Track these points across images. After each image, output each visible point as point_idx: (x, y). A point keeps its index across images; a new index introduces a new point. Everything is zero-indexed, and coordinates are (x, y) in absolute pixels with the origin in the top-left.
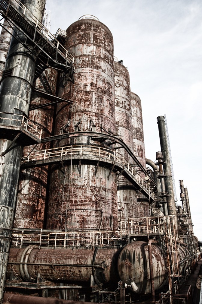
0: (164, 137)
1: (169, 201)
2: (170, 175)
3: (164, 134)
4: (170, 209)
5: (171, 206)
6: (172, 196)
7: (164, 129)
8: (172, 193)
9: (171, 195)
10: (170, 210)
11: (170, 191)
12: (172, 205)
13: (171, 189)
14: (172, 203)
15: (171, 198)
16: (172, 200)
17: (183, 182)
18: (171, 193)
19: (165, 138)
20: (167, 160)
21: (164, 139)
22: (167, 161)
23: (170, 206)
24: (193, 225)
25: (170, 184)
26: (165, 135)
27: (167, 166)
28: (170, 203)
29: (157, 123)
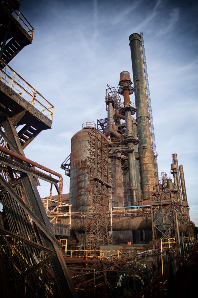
0: (138, 61)
1: (143, 156)
2: (146, 115)
3: (138, 57)
4: (145, 169)
5: (146, 164)
6: (148, 147)
7: (138, 50)
8: (148, 143)
9: (146, 145)
10: (144, 171)
11: (146, 140)
12: (147, 162)
13: (146, 137)
14: (147, 158)
15: (146, 151)
16: (148, 154)
17: (177, 156)
18: (146, 143)
19: (140, 63)
20: (143, 93)
21: (138, 65)
22: (141, 94)
23: (144, 164)
24: (189, 208)
25: (145, 129)
26: (140, 59)
27: (142, 101)
28: (145, 159)
29: (130, 44)
